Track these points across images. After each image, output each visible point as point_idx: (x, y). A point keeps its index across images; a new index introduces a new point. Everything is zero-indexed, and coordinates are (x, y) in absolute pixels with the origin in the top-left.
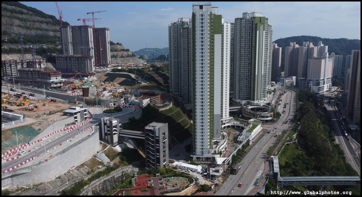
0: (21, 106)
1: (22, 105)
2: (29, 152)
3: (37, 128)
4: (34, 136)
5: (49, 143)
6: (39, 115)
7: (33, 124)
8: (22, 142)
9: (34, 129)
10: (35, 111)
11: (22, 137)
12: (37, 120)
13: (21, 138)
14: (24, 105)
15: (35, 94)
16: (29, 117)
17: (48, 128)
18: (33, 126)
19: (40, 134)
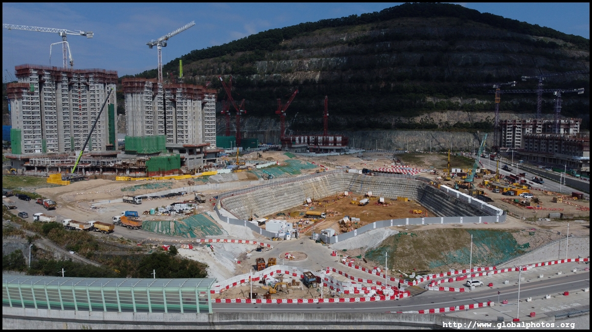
0: (510, 195)
1: (512, 194)
2: (489, 286)
3: (521, 240)
4: (511, 255)
5: (538, 280)
6: (537, 217)
7: (516, 231)
8: (483, 260)
9: (516, 242)
10: (531, 208)
11: (487, 251)
12: (529, 225)
13: (484, 253)
14: (515, 195)
15: (544, 179)
16: (515, 215)
17: (546, 248)
18: (514, 235)
19: (526, 254)
